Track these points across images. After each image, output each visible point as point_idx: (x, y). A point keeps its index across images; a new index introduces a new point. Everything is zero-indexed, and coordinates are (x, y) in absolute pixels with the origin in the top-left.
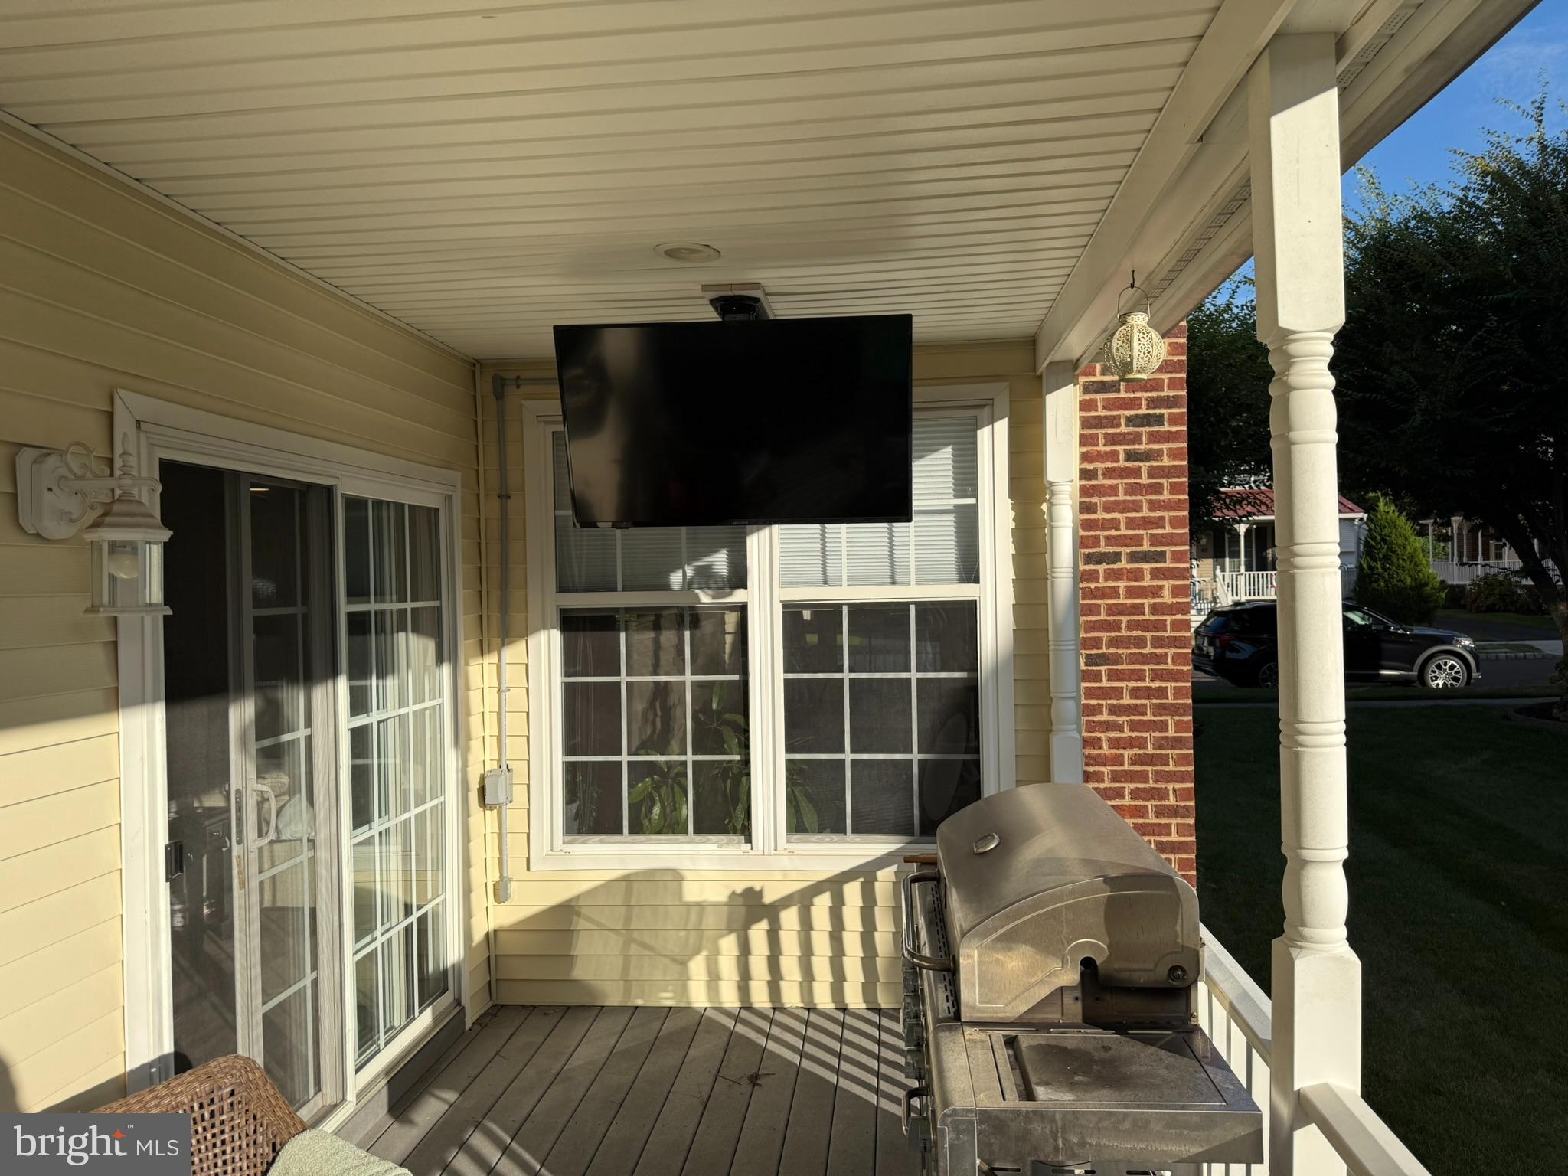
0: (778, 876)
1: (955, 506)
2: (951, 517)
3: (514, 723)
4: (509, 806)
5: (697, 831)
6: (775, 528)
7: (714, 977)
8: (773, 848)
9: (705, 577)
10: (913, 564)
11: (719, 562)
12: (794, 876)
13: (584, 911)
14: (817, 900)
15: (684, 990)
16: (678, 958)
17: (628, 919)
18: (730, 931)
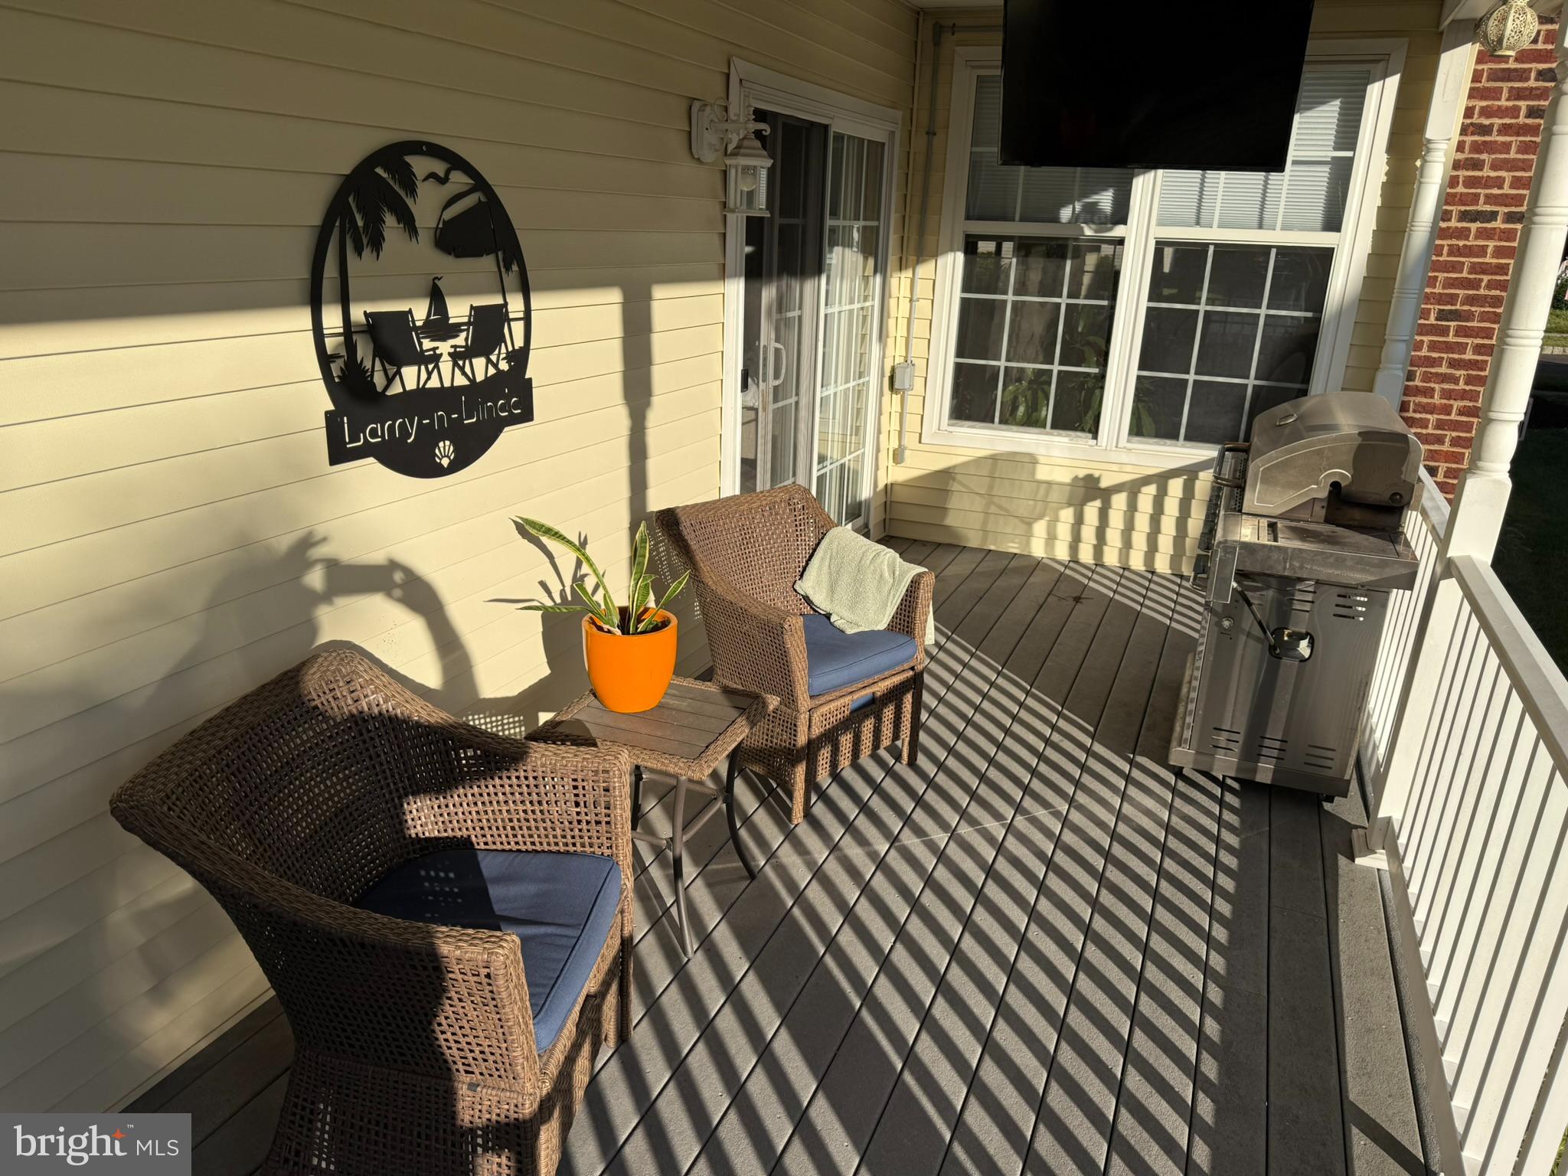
0: (1115, 467)
1: (1333, 158)
2: (1327, 168)
3: (920, 328)
4: (910, 393)
5: (1054, 427)
6: (1160, 172)
7: (1051, 538)
8: (1114, 444)
9: (1091, 213)
10: (1281, 211)
11: (1105, 200)
12: (1129, 468)
13: (958, 477)
14: (1145, 489)
15: (1028, 544)
16: (1026, 520)
17: (991, 487)
18: (1070, 505)
